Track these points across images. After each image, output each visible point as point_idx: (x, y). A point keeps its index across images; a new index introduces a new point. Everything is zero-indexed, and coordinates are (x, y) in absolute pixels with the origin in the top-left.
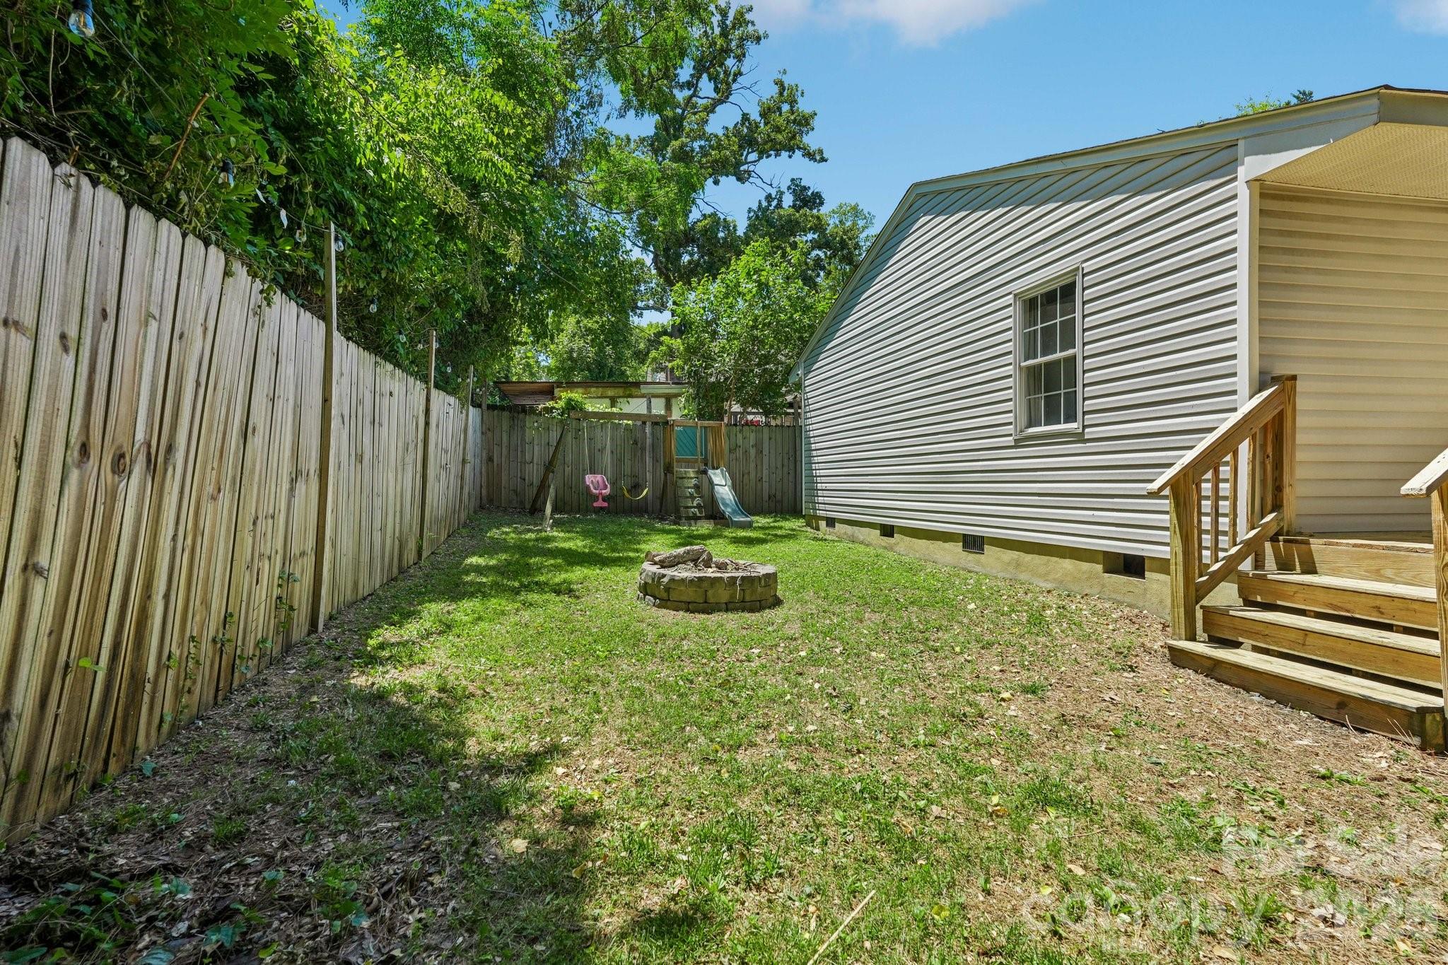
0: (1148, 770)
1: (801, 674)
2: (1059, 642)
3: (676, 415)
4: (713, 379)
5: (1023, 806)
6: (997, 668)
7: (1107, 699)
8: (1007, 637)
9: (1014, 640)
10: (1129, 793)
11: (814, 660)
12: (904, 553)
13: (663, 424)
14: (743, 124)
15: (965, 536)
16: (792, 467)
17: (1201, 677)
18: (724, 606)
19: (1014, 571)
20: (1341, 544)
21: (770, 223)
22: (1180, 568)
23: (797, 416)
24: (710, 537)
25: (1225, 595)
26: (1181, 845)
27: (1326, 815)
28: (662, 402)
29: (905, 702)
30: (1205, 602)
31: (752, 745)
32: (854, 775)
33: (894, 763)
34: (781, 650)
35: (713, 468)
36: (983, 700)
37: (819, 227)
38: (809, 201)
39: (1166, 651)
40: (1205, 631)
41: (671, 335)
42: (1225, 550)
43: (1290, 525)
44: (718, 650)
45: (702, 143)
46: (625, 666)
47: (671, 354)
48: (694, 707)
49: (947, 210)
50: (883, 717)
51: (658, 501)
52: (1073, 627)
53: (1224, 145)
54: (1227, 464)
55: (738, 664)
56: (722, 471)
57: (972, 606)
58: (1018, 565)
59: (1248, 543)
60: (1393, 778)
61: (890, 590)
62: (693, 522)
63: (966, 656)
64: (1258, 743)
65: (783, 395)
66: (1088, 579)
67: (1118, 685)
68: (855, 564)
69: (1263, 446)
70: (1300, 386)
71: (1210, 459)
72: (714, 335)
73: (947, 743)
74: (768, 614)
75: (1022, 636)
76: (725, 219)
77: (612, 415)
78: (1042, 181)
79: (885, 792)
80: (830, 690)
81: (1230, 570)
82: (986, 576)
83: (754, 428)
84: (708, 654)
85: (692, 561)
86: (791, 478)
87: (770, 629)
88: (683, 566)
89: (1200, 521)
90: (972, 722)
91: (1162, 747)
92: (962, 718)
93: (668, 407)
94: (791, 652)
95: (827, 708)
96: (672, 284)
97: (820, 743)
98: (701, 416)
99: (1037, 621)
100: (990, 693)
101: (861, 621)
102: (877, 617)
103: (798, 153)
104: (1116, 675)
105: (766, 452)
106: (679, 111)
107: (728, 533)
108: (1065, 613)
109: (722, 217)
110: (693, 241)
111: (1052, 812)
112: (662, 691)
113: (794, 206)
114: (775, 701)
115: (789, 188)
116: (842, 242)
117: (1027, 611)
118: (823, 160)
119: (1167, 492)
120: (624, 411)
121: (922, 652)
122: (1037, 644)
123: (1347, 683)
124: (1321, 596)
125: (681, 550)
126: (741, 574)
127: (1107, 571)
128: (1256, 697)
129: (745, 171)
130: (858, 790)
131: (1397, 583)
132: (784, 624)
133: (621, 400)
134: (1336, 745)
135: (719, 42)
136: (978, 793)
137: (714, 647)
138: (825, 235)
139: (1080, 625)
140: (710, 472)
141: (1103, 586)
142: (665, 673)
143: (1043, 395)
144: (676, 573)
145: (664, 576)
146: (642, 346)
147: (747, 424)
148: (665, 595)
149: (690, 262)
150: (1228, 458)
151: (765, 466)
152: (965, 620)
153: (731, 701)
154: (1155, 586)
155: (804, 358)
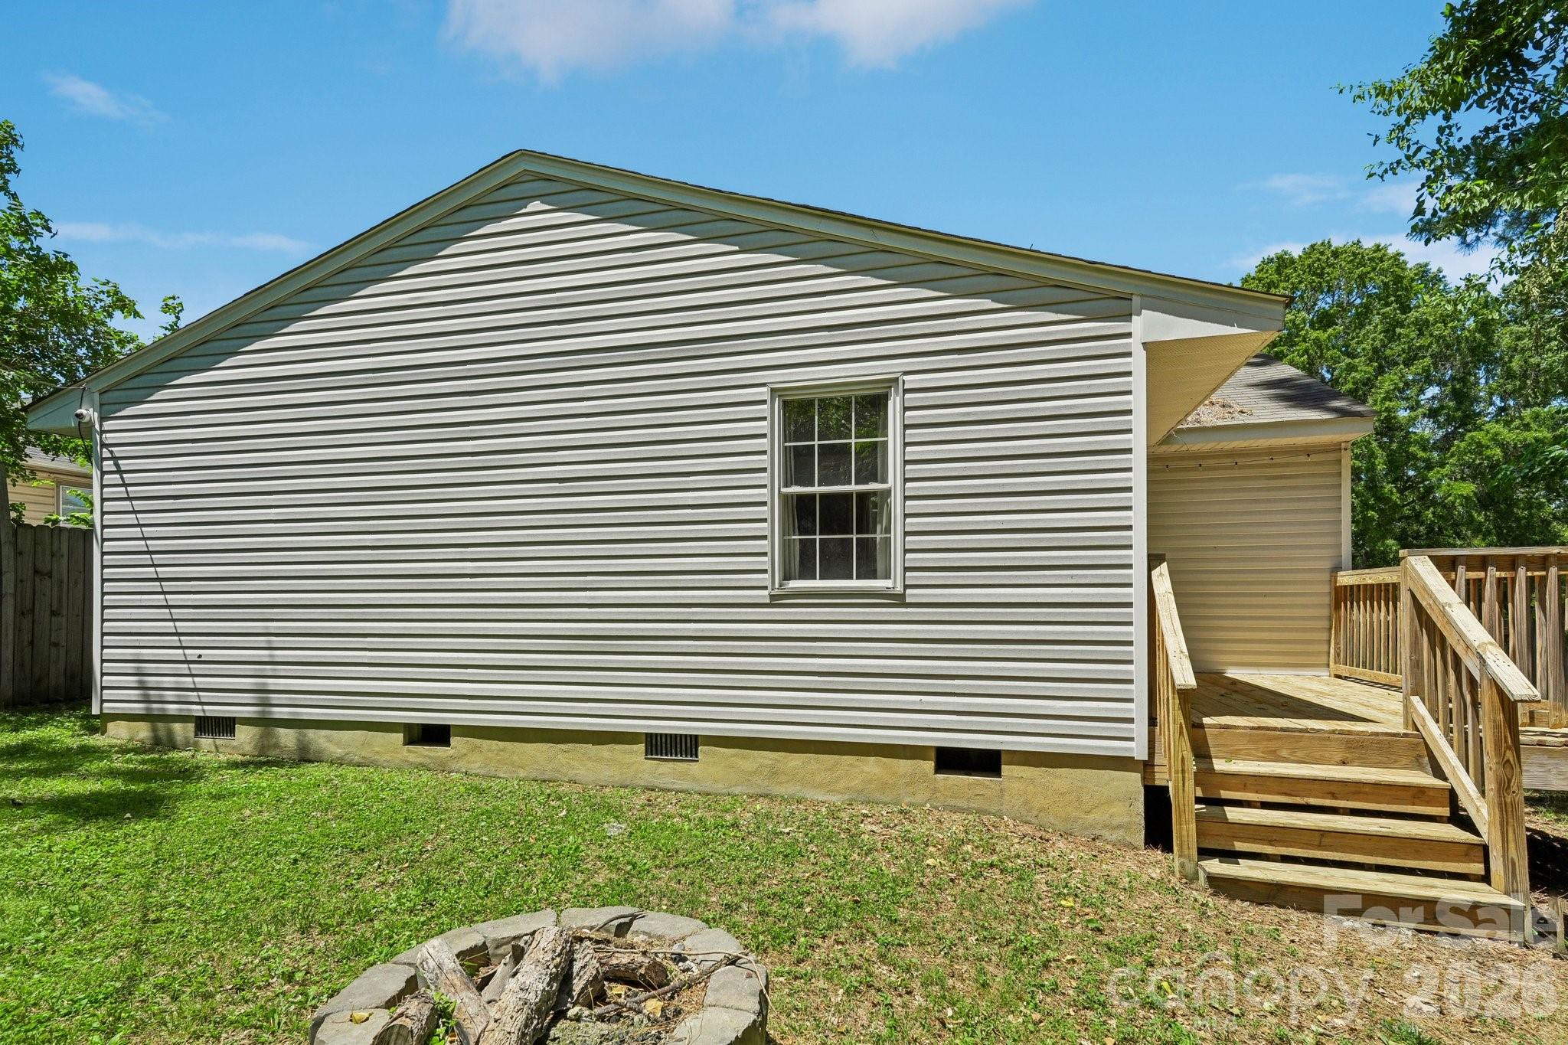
15: (649, 735)
19: (763, 783)
53: (1114, 295)
58: (774, 774)
66: (910, 784)
78: (827, 245)
124: (1273, 786)
127: (941, 771)
141: (935, 790)
143: (818, 537)
154: (1016, 785)
155: (104, 384)
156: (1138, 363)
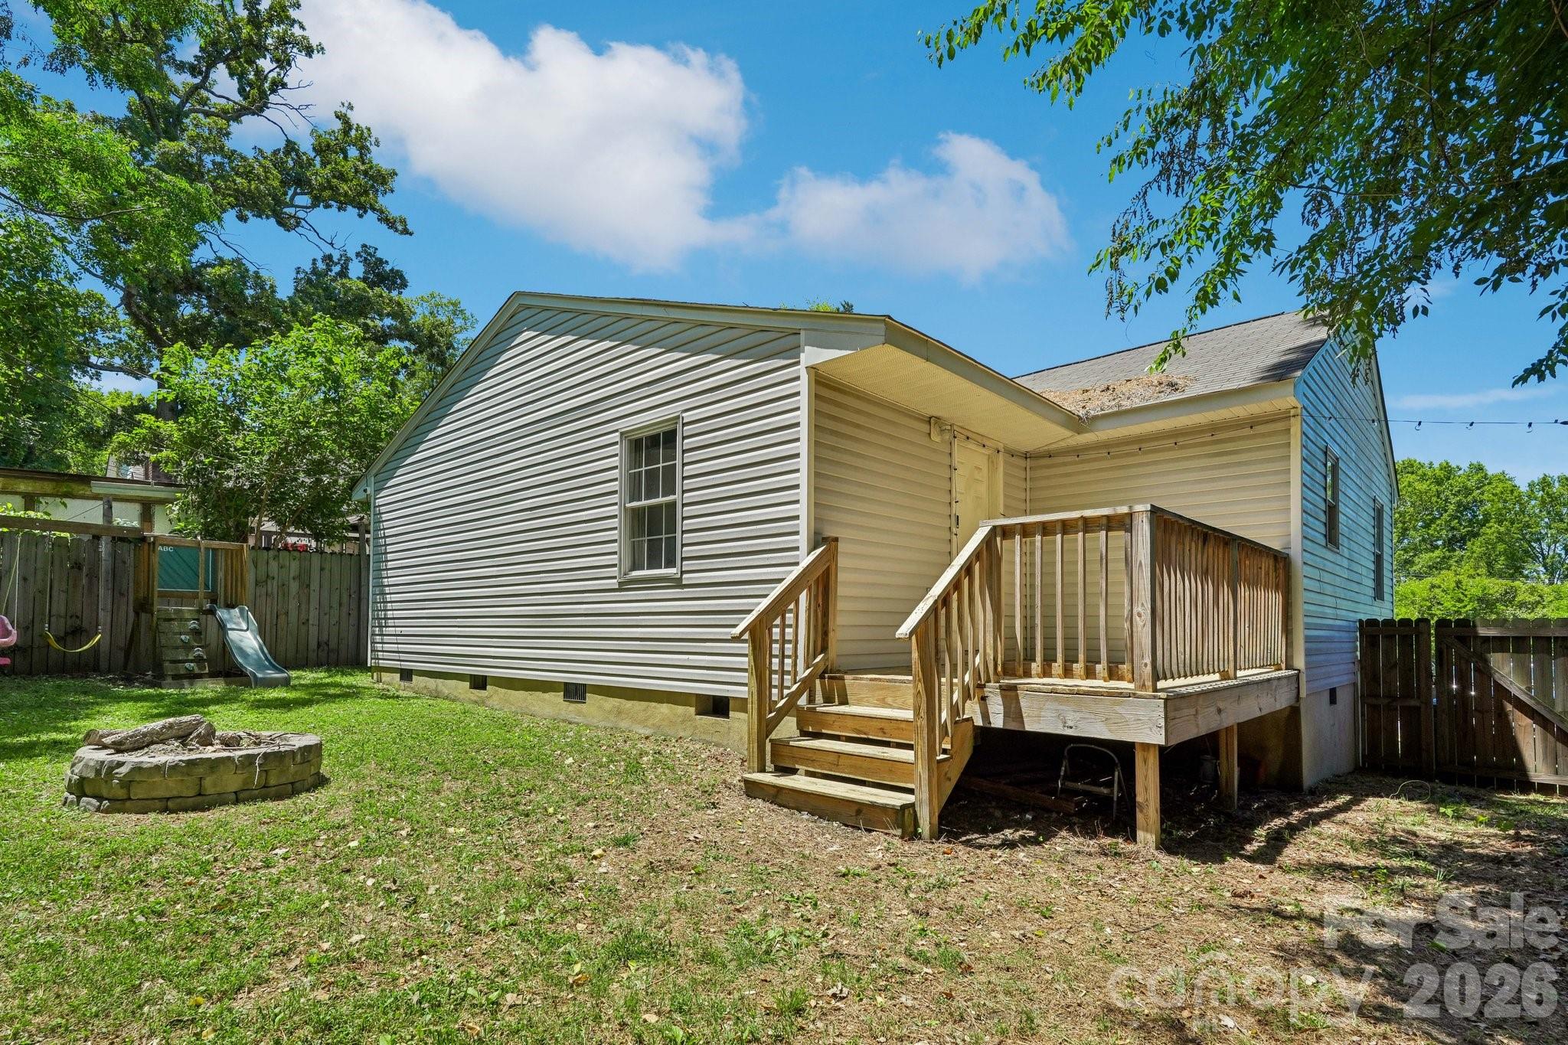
0: (721, 901)
1: (348, 871)
2: (652, 789)
3: (161, 528)
4: (231, 484)
5: (605, 967)
6: (591, 824)
7: (692, 838)
8: (604, 790)
9: (610, 792)
10: (703, 927)
11: (369, 850)
12: (497, 707)
13: (138, 540)
14: (287, 153)
15: (566, 684)
16: (354, 606)
17: (768, 804)
18: (233, 797)
19: (614, 720)
20: (861, 679)
21: (330, 293)
22: (755, 706)
23: (362, 542)
24: (218, 701)
25: (788, 728)
26: (741, 964)
27: (844, 907)
28: (135, 509)
29: (485, 880)
30: (773, 736)
31: (261, 981)
32: (412, 984)
33: (465, 956)
34: (320, 844)
35: (230, 606)
36: (572, 862)
37: (400, 313)
38: (387, 279)
39: (742, 784)
40: (772, 762)
41: (157, 414)
42: (789, 688)
43: (832, 664)
44: (216, 860)
45: (218, 159)
46: (21, 915)
47: (156, 441)
48: (162, 951)
49: (554, 330)
50: (456, 903)
51: (121, 655)
52: (667, 771)
53: (790, 332)
54: (791, 611)
55: (250, 874)
56: (242, 611)
57: (570, 760)
58: (619, 712)
59: (804, 681)
60: (884, 864)
61: (478, 752)
62: (186, 682)
63: (559, 816)
64: (804, 856)
65: (343, 515)
66: (683, 722)
67: (700, 824)
68: (437, 725)
69: (816, 596)
70: (841, 546)
71: (778, 607)
72: (236, 425)
73: (531, 918)
74: (303, 800)
75: (618, 787)
76: (257, 273)
77: (31, 522)
78: (647, 324)
79: (450, 995)
80: (389, 884)
81: (790, 707)
82: (587, 726)
83: (296, 554)
84: (197, 869)
85: (177, 738)
86: (353, 620)
87: (306, 818)
88: (160, 746)
89: (771, 663)
90: (560, 888)
91: (733, 876)
92: (549, 887)
93: (147, 516)
94: (336, 845)
95: (382, 908)
96: (160, 343)
97: (368, 956)
98: (208, 533)
99: (634, 769)
100: (582, 853)
101: (438, 792)
102: (459, 786)
103: (371, 216)
104: (701, 812)
105: (315, 585)
106: (175, 100)
107: (251, 695)
108: (660, 758)
109: (252, 269)
110: (199, 288)
111: (633, 965)
112: (101, 939)
113: (364, 280)
114: (304, 914)
115: (358, 255)
116: (431, 336)
117: (624, 760)
118: (406, 232)
119: (746, 636)
120: (53, 518)
121: (510, 819)
122: (632, 793)
123: (863, 793)
124: (850, 723)
125: (158, 724)
126: (263, 750)
127: (698, 713)
128: (805, 816)
129: (291, 217)
130: (415, 1002)
131: (894, 708)
132: (328, 810)
133: (50, 500)
134: (853, 846)
135: (246, 31)
136: (560, 965)
137: (210, 857)
138: (407, 326)
139: (673, 770)
140: (222, 613)
141: (696, 727)
142: (110, 910)
143: (646, 538)
144: (145, 759)
145: (120, 764)
146: (99, 423)
147: (286, 548)
148: (121, 793)
149: (193, 318)
150: (792, 606)
151: (314, 604)
152: (562, 777)
153: (234, 928)
154: (737, 724)
155: (374, 472)
156: (803, 385)
